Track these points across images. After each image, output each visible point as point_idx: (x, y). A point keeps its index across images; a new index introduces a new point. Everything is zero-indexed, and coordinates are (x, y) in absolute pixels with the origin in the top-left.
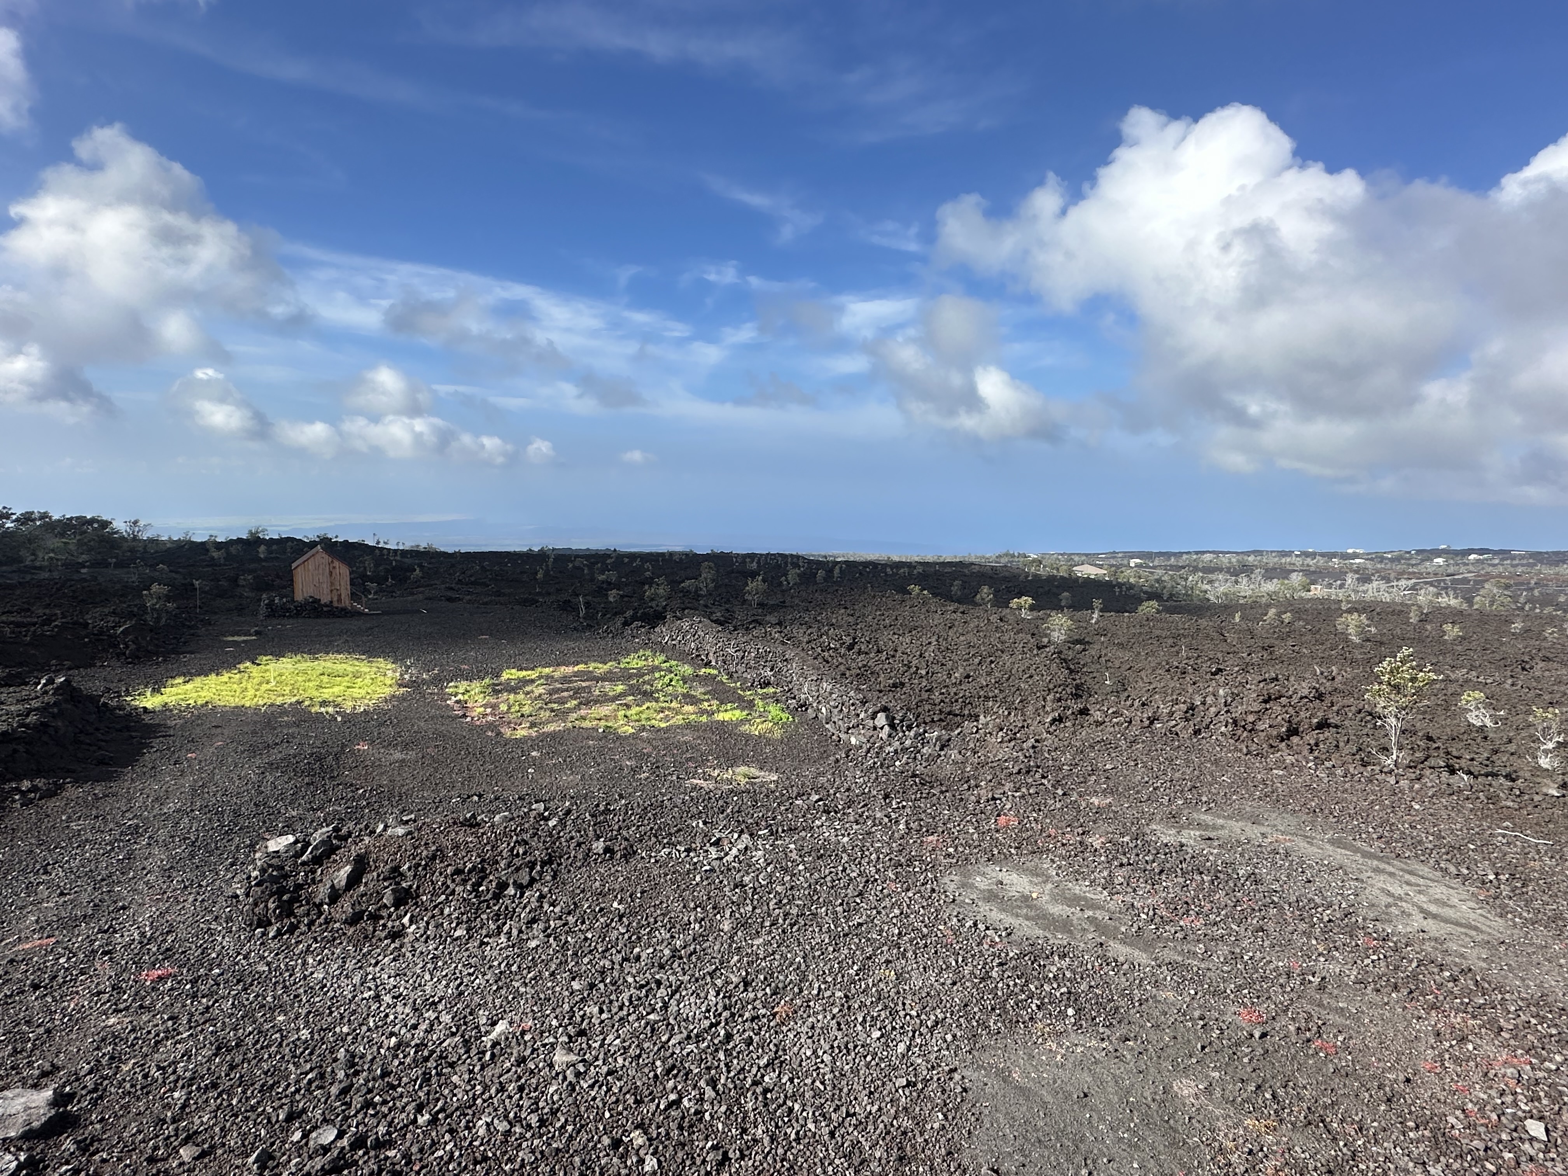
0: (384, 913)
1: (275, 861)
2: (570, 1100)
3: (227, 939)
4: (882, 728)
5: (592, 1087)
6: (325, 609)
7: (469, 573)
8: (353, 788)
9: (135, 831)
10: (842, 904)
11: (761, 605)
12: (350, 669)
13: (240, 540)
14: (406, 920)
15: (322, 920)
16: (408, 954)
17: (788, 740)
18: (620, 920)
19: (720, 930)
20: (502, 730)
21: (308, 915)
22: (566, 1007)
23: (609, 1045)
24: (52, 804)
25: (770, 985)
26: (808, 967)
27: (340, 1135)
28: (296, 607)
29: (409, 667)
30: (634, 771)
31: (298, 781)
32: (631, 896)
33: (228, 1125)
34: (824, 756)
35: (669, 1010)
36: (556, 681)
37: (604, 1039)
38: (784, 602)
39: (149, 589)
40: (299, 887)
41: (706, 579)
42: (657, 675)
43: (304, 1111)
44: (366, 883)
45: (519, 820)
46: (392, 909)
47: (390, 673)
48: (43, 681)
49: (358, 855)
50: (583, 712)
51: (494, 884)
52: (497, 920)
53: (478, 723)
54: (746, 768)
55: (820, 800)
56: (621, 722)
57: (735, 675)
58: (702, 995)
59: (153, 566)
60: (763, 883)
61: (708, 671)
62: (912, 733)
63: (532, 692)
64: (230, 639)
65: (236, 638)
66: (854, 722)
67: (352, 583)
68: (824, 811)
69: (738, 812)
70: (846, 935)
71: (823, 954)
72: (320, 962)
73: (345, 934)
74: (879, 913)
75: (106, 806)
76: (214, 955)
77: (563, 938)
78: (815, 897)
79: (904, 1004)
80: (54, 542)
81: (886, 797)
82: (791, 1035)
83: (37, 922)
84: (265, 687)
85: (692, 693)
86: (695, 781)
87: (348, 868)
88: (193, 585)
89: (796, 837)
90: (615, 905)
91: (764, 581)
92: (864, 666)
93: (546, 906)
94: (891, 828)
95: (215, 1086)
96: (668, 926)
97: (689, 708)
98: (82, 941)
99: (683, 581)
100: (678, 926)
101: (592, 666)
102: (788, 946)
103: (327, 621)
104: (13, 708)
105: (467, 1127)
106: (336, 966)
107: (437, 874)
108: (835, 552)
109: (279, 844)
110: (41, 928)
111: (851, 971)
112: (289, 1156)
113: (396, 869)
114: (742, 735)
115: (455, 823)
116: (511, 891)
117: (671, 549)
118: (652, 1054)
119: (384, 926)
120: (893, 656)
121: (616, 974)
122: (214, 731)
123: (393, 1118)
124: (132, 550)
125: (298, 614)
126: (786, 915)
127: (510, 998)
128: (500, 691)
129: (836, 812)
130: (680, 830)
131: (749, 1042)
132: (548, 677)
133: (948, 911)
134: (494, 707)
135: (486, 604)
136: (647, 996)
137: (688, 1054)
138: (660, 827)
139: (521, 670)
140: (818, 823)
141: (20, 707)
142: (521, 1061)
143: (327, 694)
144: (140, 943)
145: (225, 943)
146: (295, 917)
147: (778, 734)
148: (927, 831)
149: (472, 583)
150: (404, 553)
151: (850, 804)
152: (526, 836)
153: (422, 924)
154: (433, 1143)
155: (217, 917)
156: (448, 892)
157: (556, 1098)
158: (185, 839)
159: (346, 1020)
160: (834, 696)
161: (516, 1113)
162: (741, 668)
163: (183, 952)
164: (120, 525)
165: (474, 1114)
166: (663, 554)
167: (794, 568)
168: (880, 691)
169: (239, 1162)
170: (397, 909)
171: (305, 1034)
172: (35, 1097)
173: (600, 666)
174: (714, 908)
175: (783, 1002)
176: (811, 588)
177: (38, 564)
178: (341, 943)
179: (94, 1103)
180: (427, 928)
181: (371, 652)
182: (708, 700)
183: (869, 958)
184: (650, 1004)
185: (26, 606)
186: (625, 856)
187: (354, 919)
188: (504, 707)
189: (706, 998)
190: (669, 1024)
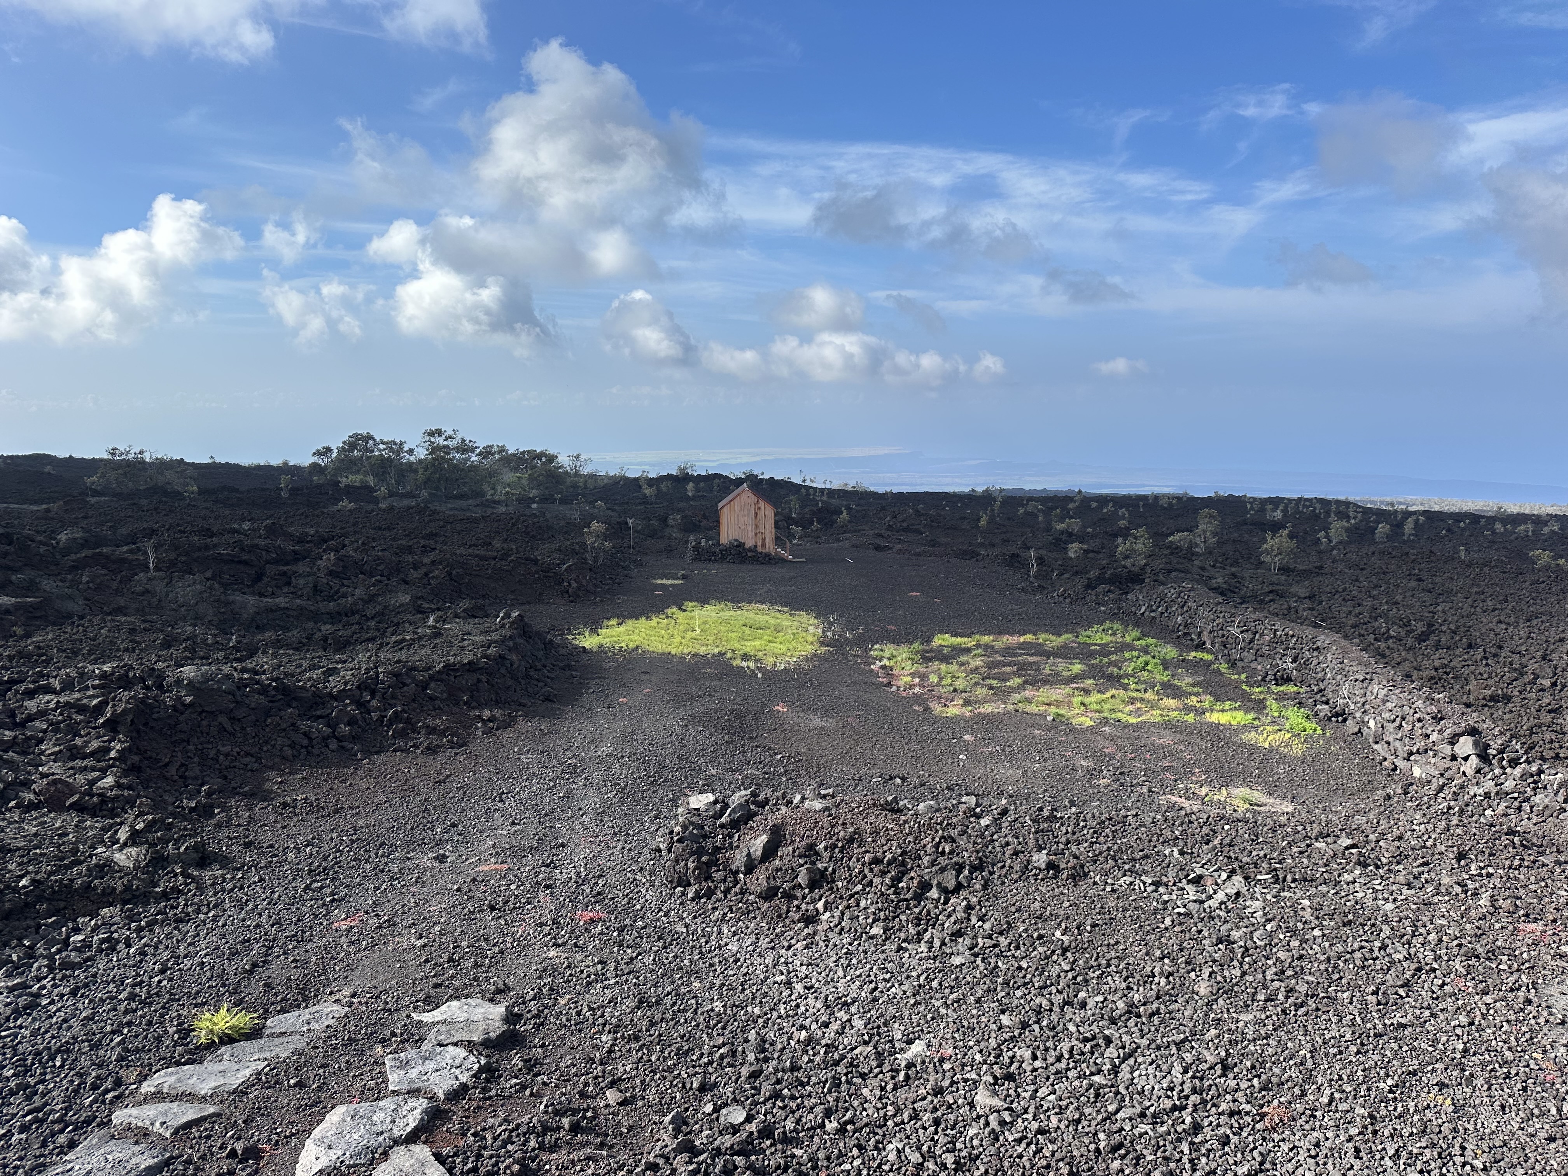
0: (799, 894)
1: (695, 819)
2: (993, 1150)
3: (650, 892)
4: (1466, 759)
5: (1019, 1141)
6: (749, 554)
7: (900, 517)
8: (771, 752)
9: (573, 771)
10: (1375, 993)
11: (1284, 570)
12: (772, 621)
13: (670, 476)
14: (820, 905)
15: (737, 889)
16: (822, 944)
17: (1311, 760)
18: (1063, 954)
19: (1193, 992)
20: (932, 705)
21: (724, 881)
22: (993, 1043)
23: (1042, 1099)
24: (506, 735)
25: (1259, 1076)
26: (1316, 1065)
27: (749, 1119)
28: (721, 551)
29: (831, 624)
30: (1091, 773)
31: (719, 738)
32: (1078, 928)
33: (648, 1079)
34: (1368, 787)
35: (1120, 1075)
36: (997, 652)
37: (1036, 1091)
38: (1321, 568)
39: (589, 527)
40: (717, 849)
41: (1205, 531)
42: (1127, 655)
43: (715, 1085)
44: (781, 857)
45: (946, 813)
46: (807, 891)
47: (812, 629)
48: (501, 615)
49: (774, 826)
50: (1028, 693)
51: (915, 881)
52: (918, 925)
53: (904, 694)
54: (1248, 790)
55: (1353, 846)
56: (1077, 711)
57: (1240, 664)
58: (1164, 1067)
59: (592, 503)
60: (1259, 943)
61: (1199, 655)
62: (1518, 771)
63: (968, 663)
64: (659, 582)
65: (665, 581)
66: (1420, 744)
67: (777, 526)
68: (1359, 863)
69: (1230, 845)
70: (1378, 1035)
71: (1341, 1053)
72: (735, 934)
73: (759, 909)
74: (1433, 1015)
75: (550, 743)
76: (638, 907)
77: (993, 961)
78: (1336, 976)
79: (1463, 1148)
80: (509, 476)
81: (1461, 856)
82: (1285, 1147)
83: (494, 846)
84: (689, 635)
85: (1176, 682)
86: (1174, 799)
87: (764, 838)
88: (627, 523)
89: (1313, 891)
90: (1058, 934)
91: (1291, 536)
92: (1444, 666)
93: (974, 920)
94: (1464, 902)
95: (637, 1038)
96: (1124, 973)
97: (1171, 702)
98: (529, 871)
99: (1172, 534)
100: (1138, 976)
101: (1042, 637)
102: (1288, 1032)
103: (750, 567)
104: (477, 639)
105: (876, 1148)
106: (749, 942)
107: (854, 859)
108: (1409, 498)
109: (700, 801)
110: (497, 853)
111: (1382, 1085)
112: (702, 1126)
113: (811, 847)
114: (1243, 745)
115: (874, 805)
116: (934, 893)
117: (1157, 490)
118: (1094, 1123)
119: (798, 907)
120: (1495, 655)
121: (1054, 1017)
122: (643, 677)
123: (801, 1117)
124: (575, 486)
125: (723, 559)
126: (1290, 991)
127: (929, 1017)
128: (930, 660)
129: (1377, 867)
130: (1146, 857)
131: (1225, 1141)
132: (987, 647)
133: (1552, 1036)
134: (923, 677)
135: (919, 555)
136: (1092, 1053)
137: (1141, 1135)
138: (1120, 849)
139: (956, 635)
140: (1347, 877)
141: (482, 638)
142: (938, 1091)
143: (749, 647)
144: (576, 882)
145: (648, 897)
146: (713, 881)
147: (1298, 749)
148: (1527, 915)
149: (904, 530)
150: (831, 493)
151: (1400, 858)
152: (954, 833)
153: (837, 914)
154: (841, 1155)
155: (642, 869)
156: (864, 882)
157: (976, 1142)
158: (616, 784)
159: (758, 1001)
160: (1389, 705)
161: (930, 1148)
162: (1249, 656)
163: (613, 899)
164: (564, 460)
165: (884, 1135)
166: (1145, 498)
167: (1340, 519)
168: (1468, 705)
169: (656, 1118)
170: (811, 891)
171: (718, 1006)
172: (491, 1010)
173: (1053, 638)
174: (1188, 963)
175: (1276, 1102)
176: (1364, 550)
177: (497, 498)
178: (755, 918)
179: (538, 1027)
180: (842, 918)
181: (794, 604)
182: (1197, 694)
183: (1414, 1073)
184: (1096, 1064)
185: (488, 540)
186: (1073, 877)
187: (769, 894)
188: (934, 679)
189: (1169, 1073)
190: (1117, 1093)
